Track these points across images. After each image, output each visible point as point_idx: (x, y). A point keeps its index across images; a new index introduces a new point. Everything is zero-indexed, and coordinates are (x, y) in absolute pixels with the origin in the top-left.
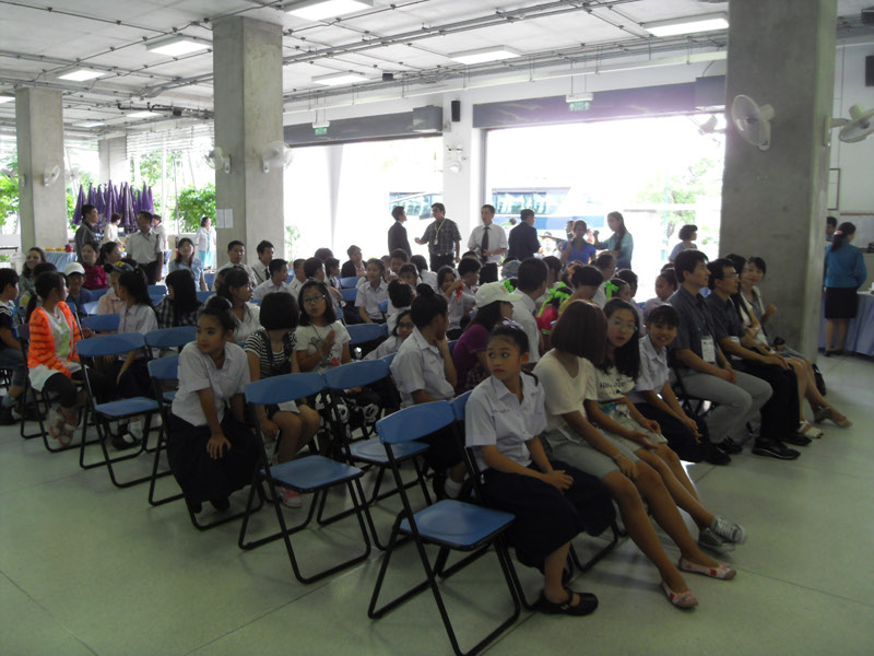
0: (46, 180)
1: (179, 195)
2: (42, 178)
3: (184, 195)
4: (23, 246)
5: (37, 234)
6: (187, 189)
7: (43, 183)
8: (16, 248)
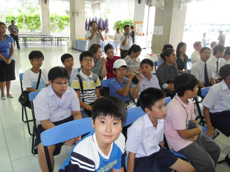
0: (79, 14)
1: (116, 22)
2: (78, 13)
3: (117, 22)
4: (71, 38)
5: (76, 33)
6: (118, 20)
7: (78, 16)
8: (68, 38)
